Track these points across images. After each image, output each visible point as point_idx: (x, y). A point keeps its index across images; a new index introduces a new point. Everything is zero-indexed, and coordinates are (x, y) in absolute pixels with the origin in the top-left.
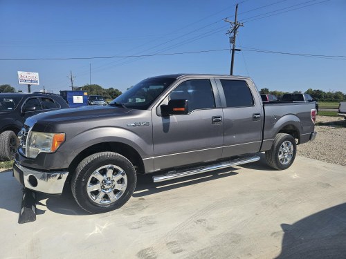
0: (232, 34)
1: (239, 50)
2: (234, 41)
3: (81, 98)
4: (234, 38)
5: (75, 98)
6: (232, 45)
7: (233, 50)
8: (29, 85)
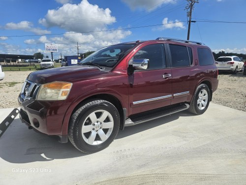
0: (189, 10)
1: (195, 22)
2: (191, 15)
3: (76, 61)
4: (191, 12)
5: (72, 60)
6: (189, 18)
7: (190, 22)
8: (52, 53)
